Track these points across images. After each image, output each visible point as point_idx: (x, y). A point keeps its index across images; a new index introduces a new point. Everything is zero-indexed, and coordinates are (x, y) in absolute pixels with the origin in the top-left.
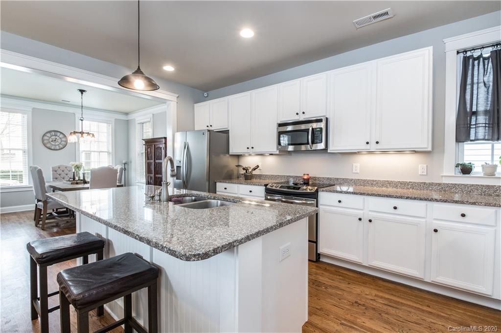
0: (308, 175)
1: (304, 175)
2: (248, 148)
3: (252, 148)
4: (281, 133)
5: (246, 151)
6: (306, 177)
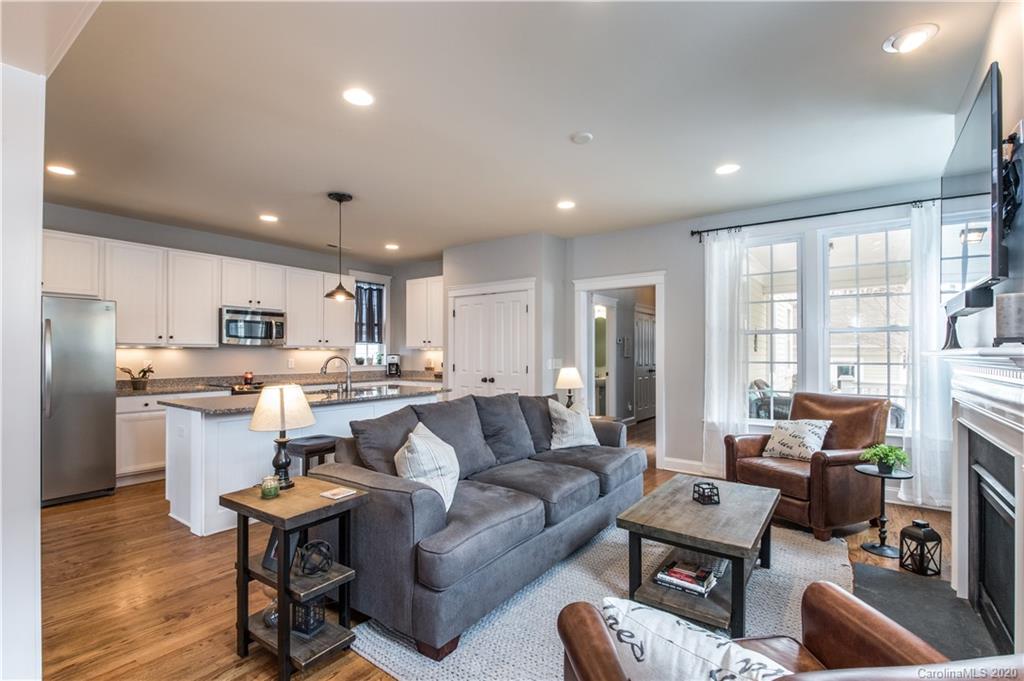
1: (247, 373)
2: (160, 337)
3: (171, 337)
4: (229, 322)
5: (154, 341)
6: (249, 376)
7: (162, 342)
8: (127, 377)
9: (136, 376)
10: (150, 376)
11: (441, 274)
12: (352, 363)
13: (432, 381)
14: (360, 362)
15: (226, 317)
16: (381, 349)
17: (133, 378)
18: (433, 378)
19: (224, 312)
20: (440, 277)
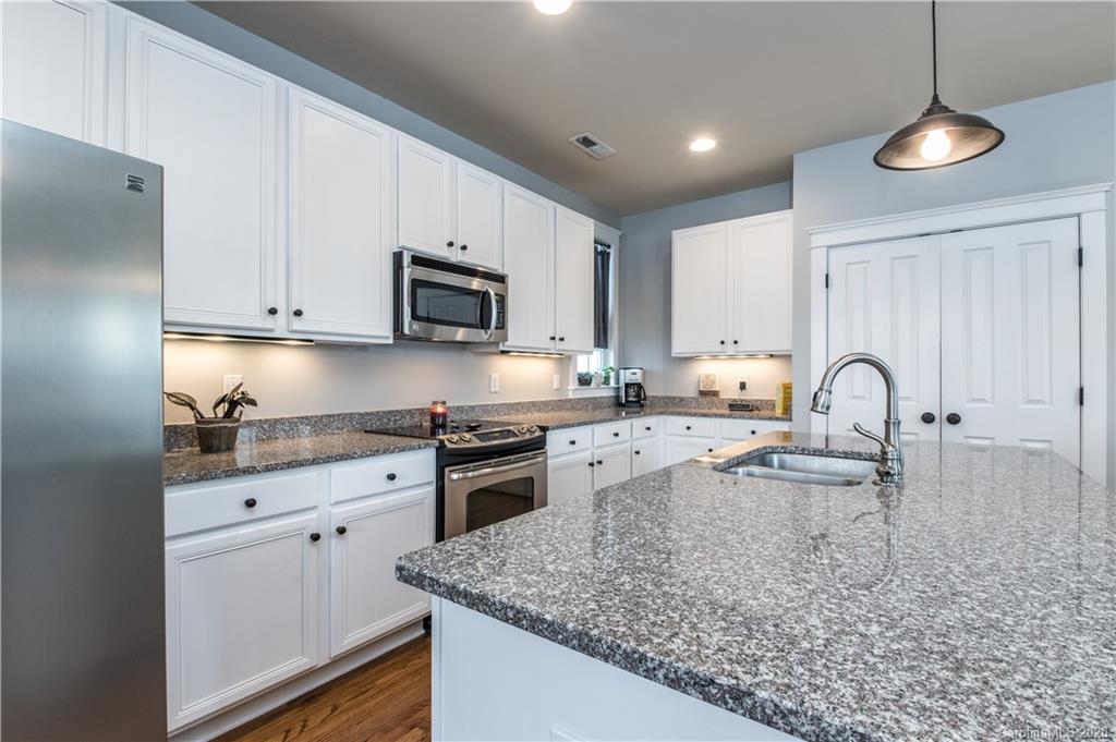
0: (444, 403)
1: (434, 403)
2: (273, 311)
3: (298, 313)
4: (416, 284)
5: (256, 321)
6: (440, 409)
7: (278, 326)
8: (185, 418)
9: (208, 414)
10: (247, 413)
11: (791, 207)
12: (573, 384)
13: (722, 416)
14: (584, 381)
15: (408, 273)
16: (606, 358)
17: (200, 419)
18: (727, 412)
19: (406, 260)
20: (786, 214)
